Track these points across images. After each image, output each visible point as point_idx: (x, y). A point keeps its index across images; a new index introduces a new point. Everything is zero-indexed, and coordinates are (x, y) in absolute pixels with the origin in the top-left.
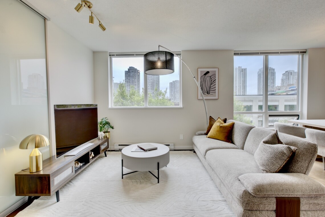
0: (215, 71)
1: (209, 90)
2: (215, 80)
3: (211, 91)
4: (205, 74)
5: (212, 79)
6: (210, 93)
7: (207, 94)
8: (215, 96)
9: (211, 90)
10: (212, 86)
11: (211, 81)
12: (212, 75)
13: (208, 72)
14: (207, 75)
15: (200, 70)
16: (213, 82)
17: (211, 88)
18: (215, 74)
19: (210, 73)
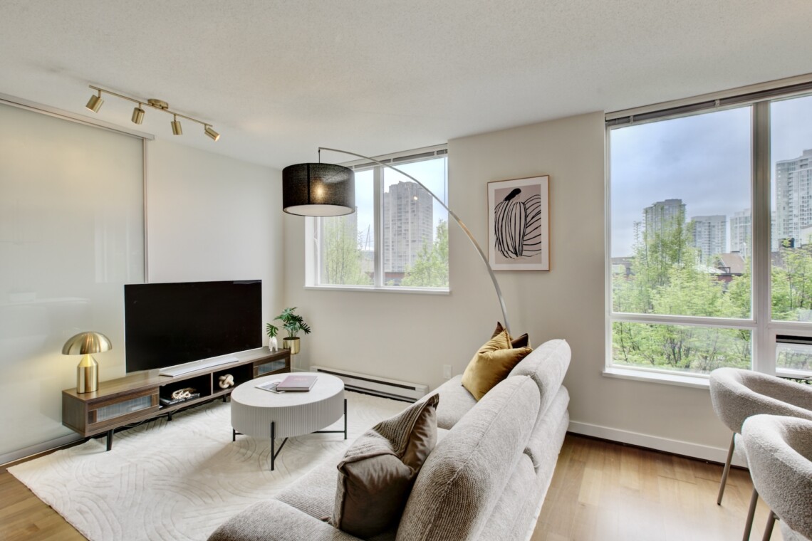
0: (538, 187)
1: (521, 245)
2: (539, 213)
3: (525, 247)
4: (509, 198)
5: (529, 211)
6: (524, 253)
7: (514, 256)
8: (540, 262)
9: (525, 243)
10: (528, 230)
11: (526, 216)
12: (529, 200)
13: (517, 191)
14: (514, 200)
15: (493, 187)
16: (531, 219)
17: (525, 238)
18: (538, 196)
19: (521, 194)
